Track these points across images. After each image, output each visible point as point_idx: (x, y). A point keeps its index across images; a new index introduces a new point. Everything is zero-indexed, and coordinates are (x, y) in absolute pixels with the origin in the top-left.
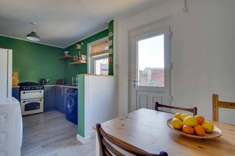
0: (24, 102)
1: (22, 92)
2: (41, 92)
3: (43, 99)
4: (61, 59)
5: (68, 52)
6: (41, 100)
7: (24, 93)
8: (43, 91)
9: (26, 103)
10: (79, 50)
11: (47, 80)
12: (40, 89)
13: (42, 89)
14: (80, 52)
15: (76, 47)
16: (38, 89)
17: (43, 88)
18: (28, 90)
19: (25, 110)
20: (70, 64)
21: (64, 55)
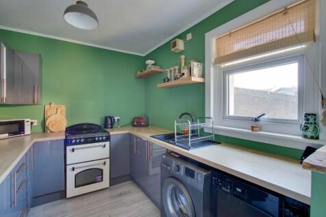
0: (73, 169)
1: (69, 148)
2: (104, 146)
3: (108, 161)
4: (140, 77)
5: (153, 62)
6: (105, 164)
7: (73, 150)
8: (107, 143)
9: (77, 171)
10: (181, 53)
11: (116, 118)
12: (102, 141)
13: (106, 141)
14: (183, 57)
15: (175, 45)
16: (99, 141)
17: (108, 139)
18: (80, 143)
19: (76, 187)
20: (159, 86)
21: (145, 69)
